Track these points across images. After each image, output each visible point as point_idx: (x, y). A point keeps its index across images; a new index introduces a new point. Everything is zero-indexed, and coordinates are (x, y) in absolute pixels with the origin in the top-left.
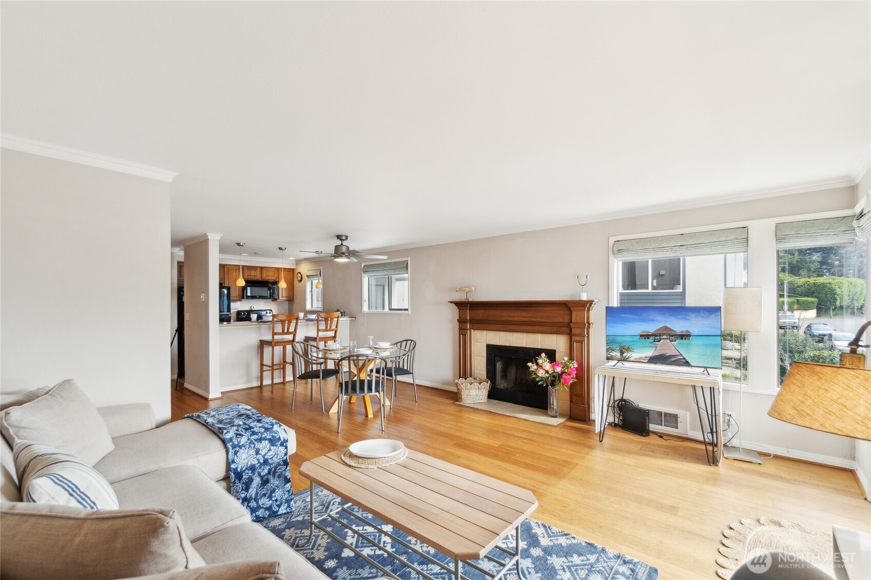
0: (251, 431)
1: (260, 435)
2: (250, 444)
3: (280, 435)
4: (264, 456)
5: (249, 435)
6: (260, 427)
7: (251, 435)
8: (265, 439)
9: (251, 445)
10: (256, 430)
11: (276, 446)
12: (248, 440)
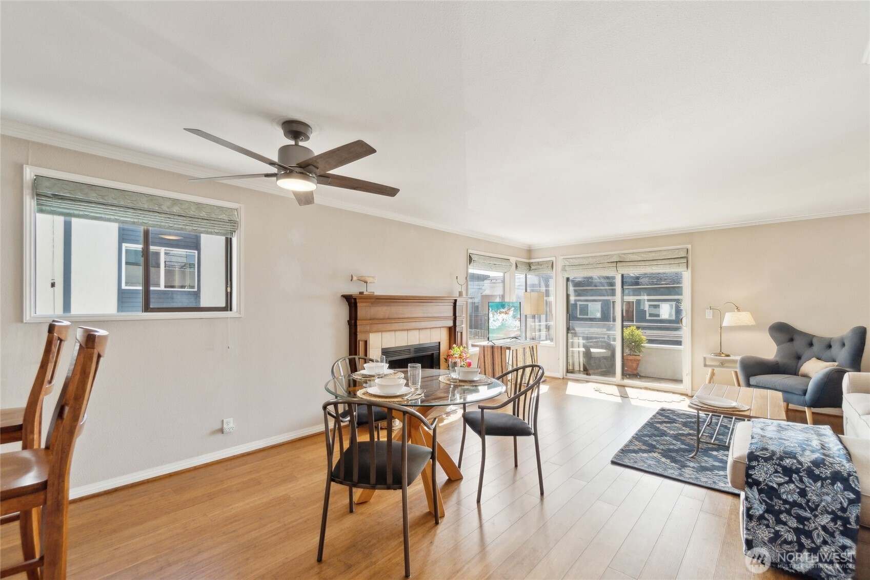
0: (804, 525)
1: (793, 512)
2: (816, 509)
3: (757, 496)
4: (791, 481)
5: (811, 521)
6: (785, 524)
7: (808, 519)
8: (786, 502)
9: (813, 506)
10: (793, 523)
11: (767, 485)
12: (816, 516)
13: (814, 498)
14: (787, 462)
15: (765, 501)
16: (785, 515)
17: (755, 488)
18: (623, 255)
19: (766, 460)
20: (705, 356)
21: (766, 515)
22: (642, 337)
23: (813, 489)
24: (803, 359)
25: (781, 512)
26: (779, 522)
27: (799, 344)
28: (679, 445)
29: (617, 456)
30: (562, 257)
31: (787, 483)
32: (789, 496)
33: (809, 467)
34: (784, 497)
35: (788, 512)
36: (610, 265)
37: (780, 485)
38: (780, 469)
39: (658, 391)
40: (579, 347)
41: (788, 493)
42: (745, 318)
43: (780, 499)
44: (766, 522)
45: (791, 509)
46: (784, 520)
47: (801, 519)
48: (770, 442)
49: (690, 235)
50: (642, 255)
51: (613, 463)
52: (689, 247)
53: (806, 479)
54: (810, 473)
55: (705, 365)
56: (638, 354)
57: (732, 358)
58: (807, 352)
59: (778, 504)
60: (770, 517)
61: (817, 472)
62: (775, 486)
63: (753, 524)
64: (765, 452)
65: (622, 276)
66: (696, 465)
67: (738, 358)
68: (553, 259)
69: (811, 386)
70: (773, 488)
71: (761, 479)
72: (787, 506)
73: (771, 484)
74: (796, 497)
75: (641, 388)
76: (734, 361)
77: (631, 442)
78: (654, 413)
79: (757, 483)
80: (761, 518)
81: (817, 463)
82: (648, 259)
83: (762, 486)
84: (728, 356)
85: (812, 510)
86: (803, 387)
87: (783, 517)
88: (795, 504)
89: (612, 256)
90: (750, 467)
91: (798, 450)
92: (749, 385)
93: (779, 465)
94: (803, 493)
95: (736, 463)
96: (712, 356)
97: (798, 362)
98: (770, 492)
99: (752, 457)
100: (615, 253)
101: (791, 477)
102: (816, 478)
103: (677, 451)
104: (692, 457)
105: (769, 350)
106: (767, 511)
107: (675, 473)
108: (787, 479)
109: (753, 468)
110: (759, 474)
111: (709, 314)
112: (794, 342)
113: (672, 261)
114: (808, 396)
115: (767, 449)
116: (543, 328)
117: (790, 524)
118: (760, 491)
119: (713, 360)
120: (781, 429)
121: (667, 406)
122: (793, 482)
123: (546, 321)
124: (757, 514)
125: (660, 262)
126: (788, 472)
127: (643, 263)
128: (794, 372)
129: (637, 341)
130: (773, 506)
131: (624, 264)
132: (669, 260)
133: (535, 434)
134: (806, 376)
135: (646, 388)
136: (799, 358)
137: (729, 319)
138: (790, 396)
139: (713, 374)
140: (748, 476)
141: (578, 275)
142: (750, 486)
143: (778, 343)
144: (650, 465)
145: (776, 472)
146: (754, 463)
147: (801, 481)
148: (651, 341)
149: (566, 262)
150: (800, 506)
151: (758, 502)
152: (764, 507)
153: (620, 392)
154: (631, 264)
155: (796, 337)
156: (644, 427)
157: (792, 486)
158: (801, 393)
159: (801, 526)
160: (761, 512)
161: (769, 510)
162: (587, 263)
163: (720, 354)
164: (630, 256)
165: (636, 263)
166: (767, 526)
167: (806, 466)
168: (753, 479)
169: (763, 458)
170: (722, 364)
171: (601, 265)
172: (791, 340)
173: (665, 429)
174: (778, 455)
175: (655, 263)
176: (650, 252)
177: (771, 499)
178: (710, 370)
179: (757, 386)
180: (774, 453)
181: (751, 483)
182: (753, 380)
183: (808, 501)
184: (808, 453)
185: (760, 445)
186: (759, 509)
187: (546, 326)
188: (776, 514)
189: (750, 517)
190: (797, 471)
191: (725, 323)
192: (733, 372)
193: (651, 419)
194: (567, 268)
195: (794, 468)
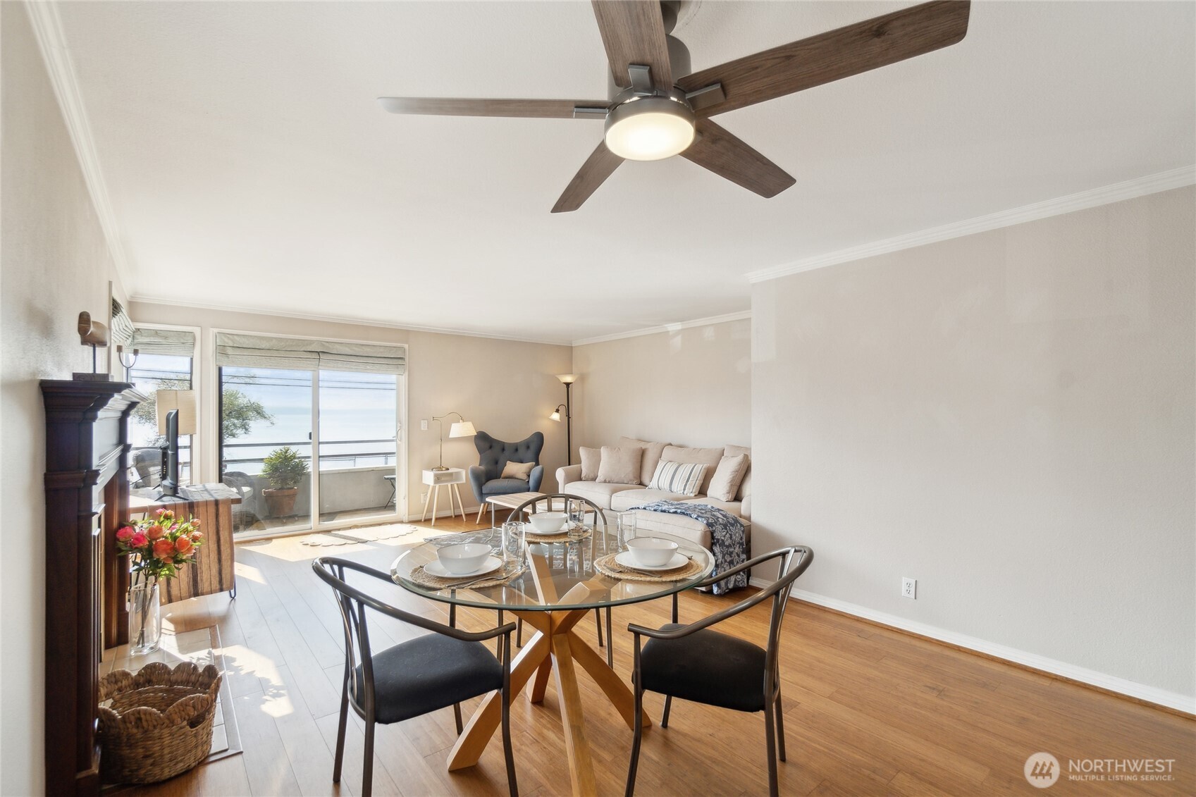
18: (328, 345)
30: (216, 330)
36: (309, 355)
49: (406, 333)
50: (354, 348)
52: (406, 347)
57: (451, 470)
68: (195, 330)
69: (532, 484)
84: (448, 469)
86: (526, 486)
89: (311, 342)
92: (481, 494)
97: (497, 467)
100: (316, 340)
113: (390, 362)
125: (376, 361)
127: (356, 360)
128: (498, 474)
131: (328, 356)
136: (497, 462)
149: (226, 340)
154: (338, 358)
163: (441, 468)
164: (338, 346)
165: (346, 358)
172: (491, 447)
175: (370, 360)
176: (363, 345)
182: (486, 489)
191: (453, 434)
194: (230, 351)
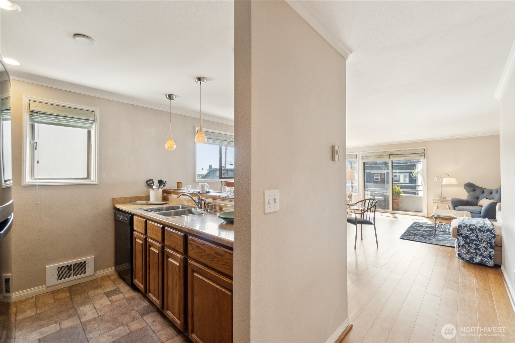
2: (481, 241)
4: (473, 233)
6: (471, 247)
7: (479, 245)
8: (471, 240)
11: (465, 235)
12: (481, 243)
13: (481, 237)
14: (472, 227)
15: (464, 240)
16: (471, 244)
17: (461, 236)
18: (393, 152)
19: (464, 227)
20: (434, 198)
21: (465, 245)
22: (401, 190)
23: (480, 235)
24: (480, 198)
25: (470, 243)
26: (469, 246)
27: (478, 192)
28: (426, 234)
29: (401, 236)
30: (361, 152)
31: (471, 233)
32: (472, 238)
33: (479, 228)
34: (471, 238)
35: (472, 243)
36: (386, 156)
37: (469, 234)
38: (469, 229)
39: (411, 215)
40: (368, 196)
41: (472, 237)
42: (453, 181)
43: (470, 239)
44: (465, 247)
45: (473, 242)
46: (471, 246)
47: (476, 245)
48: (466, 222)
49: (425, 142)
50: (403, 152)
51: (401, 238)
52: (425, 148)
53: (478, 232)
54: (479, 230)
55: (434, 203)
56: (398, 199)
57: (447, 199)
58: (482, 196)
59: (469, 241)
60: (466, 245)
61: (482, 229)
62: (468, 235)
63: (460, 248)
64: (464, 225)
65: (392, 161)
66: (435, 239)
67: (450, 199)
68: (357, 153)
69: (483, 210)
70: (467, 235)
71: (463, 233)
72: (472, 241)
73: (466, 234)
74: (475, 238)
75: (402, 214)
76: (448, 201)
77: (405, 232)
78: (412, 223)
79: (461, 234)
80: (463, 246)
81: (481, 227)
82: (405, 153)
83: (463, 235)
84: (445, 198)
85: (480, 241)
86: (479, 210)
87: (471, 245)
88: (474, 240)
89: (387, 152)
90: (459, 230)
91: (476, 224)
92: (455, 209)
93: (469, 228)
94: (477, 236)
95: (454, 229)
96: (437, 198)
97: (477, 201)
98: (466, 237)
99: (459, 226)
100: (389, 150)
101: (473, 231)
102: (481, 231)
103: (426, 235)
104: (433, 237)
105: (464, 195)
106: (465, 243)
107: (427, 242)
108: (472, 232)
109: (460, 229)
110: (462, 232)
111: (435, 179)
112: (475, 191)
113: (417, 155)
114: (482, 214)
115: (464, 224)
116: (350, 187)
117: (473, 247)
118: (463, 237)
119: (438, 200)
120: (469, 219)
121: (417, 221)
122: (474, 233)
123: (352, 183)
124: (462, 244)
125: (411, 155)
126: (472, 230)
127: (403, 156)
128: (476, 204)
129: (398, 193)
130: (467, 241)
131: (393, 156)
132: (415, 154)
133: (374, 224)
134: (481, 206)
135: (405, 214)
136: (478, 198)
137: (445, 181)
138: (474, 214)
139: (438, 207)
140: (458, 232)
141: (369, 161)
142: (459, 236)
143: (468, 192)
144: (416, 239)
145: (468, 230)
146: (460, 228)
147: (476, 232)
148: (404, 193)
149: (364, 155)
150: (476, 241)
151: (462, 241)
152: (464, 242)
153: (393, 216)
154: (397, 156)
155: (476, 189)
156: (409, 228)
157: (473, 234)
158: (479, 213)
159: (477, 247)
160: (463, 244)
161: (466, 243)
162: (374, 155)
163: (441, 197)
164: (396, 152)
165: (399, 156)
166: (465, 248)
167: (478, 228)
168: (460, 233)
169: (463, 226)
170: (442, 202)
171: (382, 156)
172: (474, 190)
173: (419, 228)
174: (469, 225)
175: (409, 155)
176: (406, 150)
177: (467, 239)
178: (436, 205)
179: (459, 210)
180: (467, 225)
181: (459, 234)
182: (457, 208)
183: (479, 238)
184: (479, 224)
185: (462, 223)
186: (462, 243)
187: (351, 185)
188: (468, 244)
189: (459, 246)
190: (475, 229)
191: (443, 183)
192: (447, 205)
193: (411, 225)
194: (363, 158)
195: (474, 228)
